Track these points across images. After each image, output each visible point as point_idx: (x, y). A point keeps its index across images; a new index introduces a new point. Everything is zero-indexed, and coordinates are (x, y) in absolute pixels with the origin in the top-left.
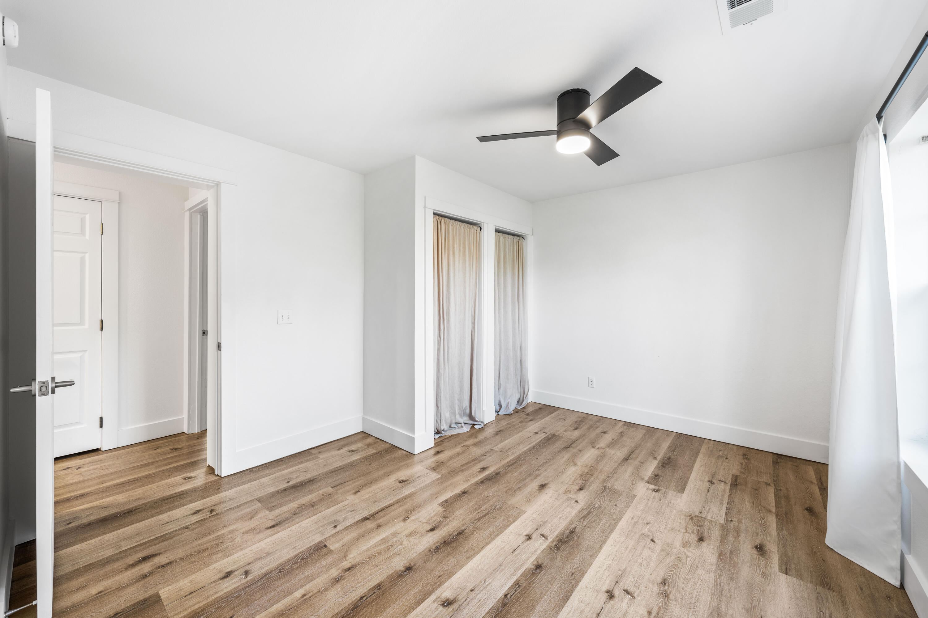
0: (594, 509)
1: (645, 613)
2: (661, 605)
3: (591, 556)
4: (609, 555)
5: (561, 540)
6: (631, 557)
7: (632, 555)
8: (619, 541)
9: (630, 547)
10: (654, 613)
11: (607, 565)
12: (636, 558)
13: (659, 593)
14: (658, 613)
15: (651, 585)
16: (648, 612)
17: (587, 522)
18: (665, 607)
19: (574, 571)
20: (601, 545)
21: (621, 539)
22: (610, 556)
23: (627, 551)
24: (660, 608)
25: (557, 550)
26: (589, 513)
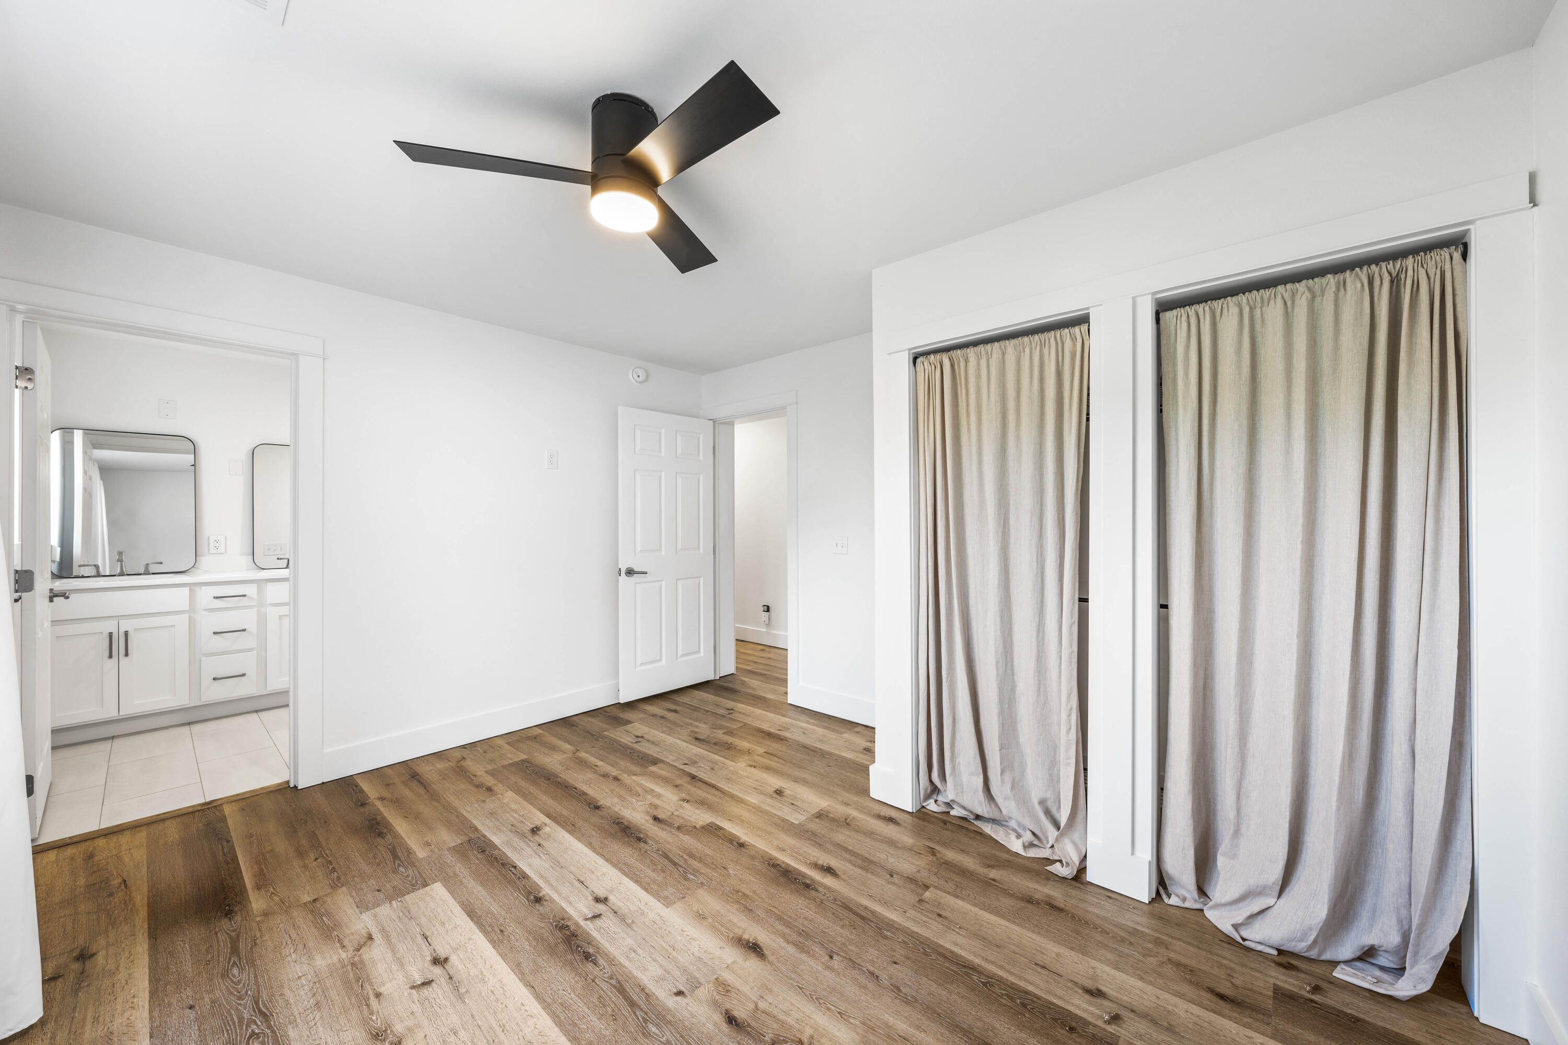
0: (643, 1018)
1: (382, 990)
2: (374, 1018)
3: (519, 965)
4: (505, 991)
5: (574, 935)
6: (480, 1023)
7: (483, 1028)
8: (526, 1023)
9: (502, 1036)
10: (373, 1001)
11: (489, 979)
12: (472, 1032)
13: (390, 1027)
14: (368, 1006)
15: (409, 1023)
16: (381, 994)
17: (605, 989)
18: (365, 1022)
19: (506, 933)
20: (533, 988)
21: (530, 1030)
22: (502, 991)
23: (494, 1024)
24: (372, 1013)
25: (556, 926)
26: (632, 1004)
